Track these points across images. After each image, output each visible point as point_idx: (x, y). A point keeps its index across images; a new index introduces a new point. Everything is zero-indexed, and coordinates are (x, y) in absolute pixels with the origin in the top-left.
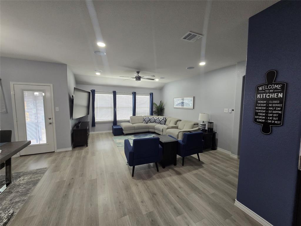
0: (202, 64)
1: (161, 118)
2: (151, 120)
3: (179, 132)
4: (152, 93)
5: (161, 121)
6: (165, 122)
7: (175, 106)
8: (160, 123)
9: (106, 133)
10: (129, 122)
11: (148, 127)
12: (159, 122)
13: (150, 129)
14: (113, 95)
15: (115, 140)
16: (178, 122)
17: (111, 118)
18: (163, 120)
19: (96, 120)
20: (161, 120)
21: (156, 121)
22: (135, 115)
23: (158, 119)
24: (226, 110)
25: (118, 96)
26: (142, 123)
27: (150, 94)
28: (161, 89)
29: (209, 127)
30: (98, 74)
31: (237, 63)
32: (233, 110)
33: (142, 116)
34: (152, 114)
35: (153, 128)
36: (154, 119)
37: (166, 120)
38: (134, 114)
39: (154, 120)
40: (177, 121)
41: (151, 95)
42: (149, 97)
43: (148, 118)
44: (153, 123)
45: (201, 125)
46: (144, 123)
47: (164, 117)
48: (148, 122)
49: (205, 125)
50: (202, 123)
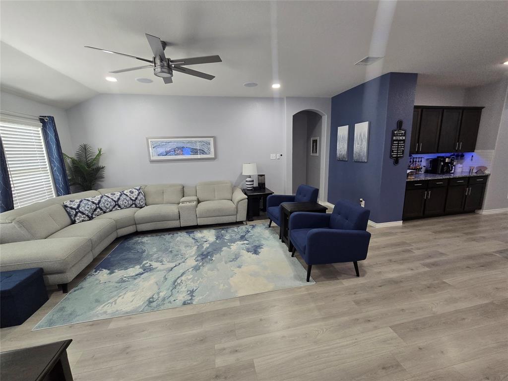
0: (276, 86)
1: (131, 192)
2: (101, 205)
3: (238, 202)
4: (52, 119)
5: (136, 198)
7: (155, 158)
8: (134, 204)
20: (134, 196)
21: (120, 202)
22: (13, 208)
23: (124, 197)
24: (273, 156)
26: (74, 224)
27: (43, 121)
29: (260, 182)
32: (281, 155)
35: (131, 222)
36: (109, 200)
37: (145, 193)
39: (113, 204)
40: (183, 188)
41: (49, 127)
43: (90, 203)
44: (111, 211)
45: (247, 181)
46: (83, 221)
47: (138, 188)
48: (92, 214)
49: (253, 181)
50: (248, 179)
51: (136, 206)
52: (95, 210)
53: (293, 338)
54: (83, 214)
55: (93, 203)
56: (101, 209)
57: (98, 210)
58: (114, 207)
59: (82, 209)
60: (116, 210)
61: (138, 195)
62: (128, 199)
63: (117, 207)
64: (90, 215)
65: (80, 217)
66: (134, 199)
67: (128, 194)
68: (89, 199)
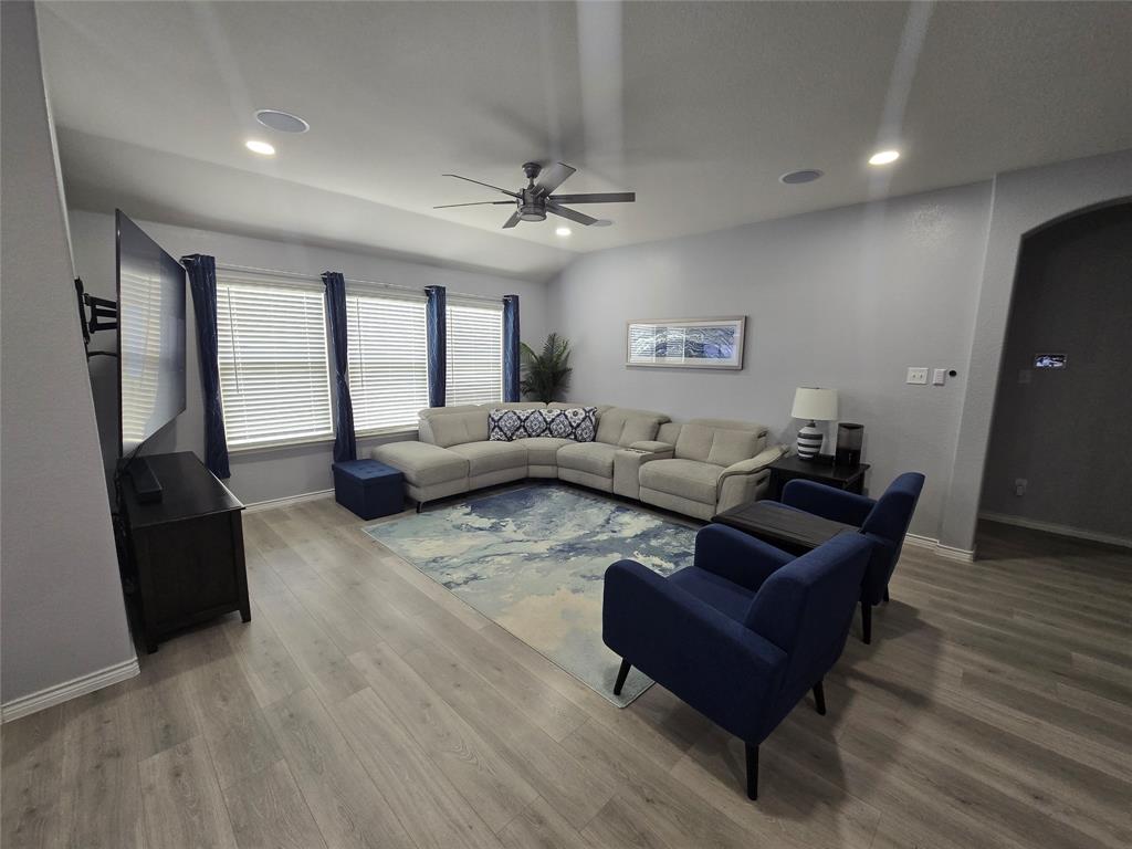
0: (885, 158)
1: (575, 414)
2: (528, 424)
3: (725, 476)
4: (516, 298)
5: (579, 425)
6: (596, 429)
7: (635, 359)
8: (573, 434)
9: (301, 510)
10: (415, 436)
11: (524, 459)
12: (569, 429)
13: (531, 467)
14: (322, 295)
15: (393, 549)
16: (663, 426)
17: (318, 424)
18: (588, 423)
19: (228, 443)
20: (575, 421)
21: (553, 426)
22: (443, 405)
23: (562, 418)
24: (916, 375)
25: (353, 303)
26: (488, 439)
27: (506, 302)
28: (551, 281)
29: (843, 444)
30: (260, 147)
31: (995, 177)
32: (953, 373)
33: (474, 408)
34: (514, 393)
35: (552, 459)
36: (540, 419)
37: (598, 420)
38: (438, 397)
39: (543, 425)
40: (660, 424)
41: (511, 309)
42: (501, 313)
43: (515, 417)
44: (538, 436)
45: (800, 436)
46: (498, 440)
47: (587, 409)
48: (513, 434)
49: (819, 437)
50: (805, 430)
51: (576, 439)
52: (518, 429)
53: (428, 718)
54: (501, 430)
55: (519, 418)
56: (526, 430)
57: (522, 430)
58: (544, 431)
59: (502, 423)
60: (546, 436)
61: (584, 419)
62: (566, 423)
63: (547, 432)
64: (509, 433)
65: (497, 433)
66: (574, 425)
67: (569, 416)
68: (517, 412)
